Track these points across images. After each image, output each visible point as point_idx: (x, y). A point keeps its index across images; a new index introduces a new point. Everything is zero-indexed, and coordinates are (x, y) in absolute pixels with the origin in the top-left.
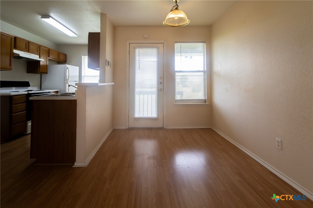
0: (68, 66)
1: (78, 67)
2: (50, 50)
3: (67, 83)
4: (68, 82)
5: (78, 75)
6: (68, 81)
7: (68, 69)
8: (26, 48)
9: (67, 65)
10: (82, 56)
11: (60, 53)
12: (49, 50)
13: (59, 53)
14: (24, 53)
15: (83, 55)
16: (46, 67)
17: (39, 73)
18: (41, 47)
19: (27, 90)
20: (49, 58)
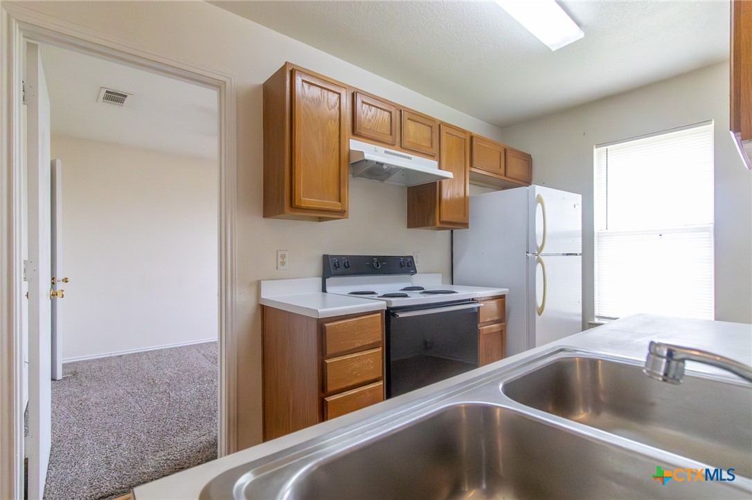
0: (539, 190)
1: (581, 196)
2: (474, 139)
3: (540, 261)
4: (543, 258)
5: (581, 229)
6: (543, 252)
7: (539, 205)
8: (391, 134)
9: (537, 187)
10: (595, 150)
11: (508, 151)
12: (472, 138)
13: (505, 150)
14: (386, 152)
15: (599, 145)
16: (463, 204)
17: (438, 224)
18: (444, 129)
19: (410, 285)
20: (473, 170)
